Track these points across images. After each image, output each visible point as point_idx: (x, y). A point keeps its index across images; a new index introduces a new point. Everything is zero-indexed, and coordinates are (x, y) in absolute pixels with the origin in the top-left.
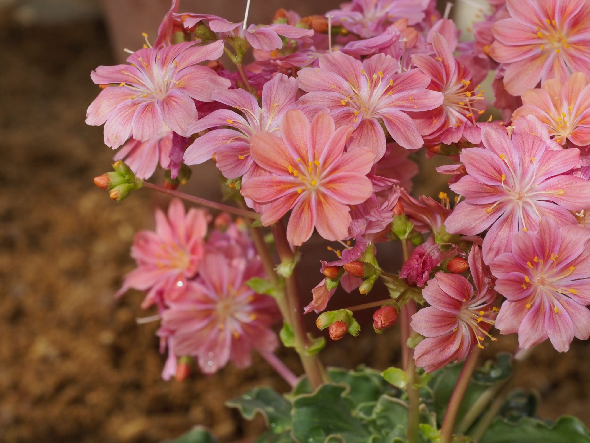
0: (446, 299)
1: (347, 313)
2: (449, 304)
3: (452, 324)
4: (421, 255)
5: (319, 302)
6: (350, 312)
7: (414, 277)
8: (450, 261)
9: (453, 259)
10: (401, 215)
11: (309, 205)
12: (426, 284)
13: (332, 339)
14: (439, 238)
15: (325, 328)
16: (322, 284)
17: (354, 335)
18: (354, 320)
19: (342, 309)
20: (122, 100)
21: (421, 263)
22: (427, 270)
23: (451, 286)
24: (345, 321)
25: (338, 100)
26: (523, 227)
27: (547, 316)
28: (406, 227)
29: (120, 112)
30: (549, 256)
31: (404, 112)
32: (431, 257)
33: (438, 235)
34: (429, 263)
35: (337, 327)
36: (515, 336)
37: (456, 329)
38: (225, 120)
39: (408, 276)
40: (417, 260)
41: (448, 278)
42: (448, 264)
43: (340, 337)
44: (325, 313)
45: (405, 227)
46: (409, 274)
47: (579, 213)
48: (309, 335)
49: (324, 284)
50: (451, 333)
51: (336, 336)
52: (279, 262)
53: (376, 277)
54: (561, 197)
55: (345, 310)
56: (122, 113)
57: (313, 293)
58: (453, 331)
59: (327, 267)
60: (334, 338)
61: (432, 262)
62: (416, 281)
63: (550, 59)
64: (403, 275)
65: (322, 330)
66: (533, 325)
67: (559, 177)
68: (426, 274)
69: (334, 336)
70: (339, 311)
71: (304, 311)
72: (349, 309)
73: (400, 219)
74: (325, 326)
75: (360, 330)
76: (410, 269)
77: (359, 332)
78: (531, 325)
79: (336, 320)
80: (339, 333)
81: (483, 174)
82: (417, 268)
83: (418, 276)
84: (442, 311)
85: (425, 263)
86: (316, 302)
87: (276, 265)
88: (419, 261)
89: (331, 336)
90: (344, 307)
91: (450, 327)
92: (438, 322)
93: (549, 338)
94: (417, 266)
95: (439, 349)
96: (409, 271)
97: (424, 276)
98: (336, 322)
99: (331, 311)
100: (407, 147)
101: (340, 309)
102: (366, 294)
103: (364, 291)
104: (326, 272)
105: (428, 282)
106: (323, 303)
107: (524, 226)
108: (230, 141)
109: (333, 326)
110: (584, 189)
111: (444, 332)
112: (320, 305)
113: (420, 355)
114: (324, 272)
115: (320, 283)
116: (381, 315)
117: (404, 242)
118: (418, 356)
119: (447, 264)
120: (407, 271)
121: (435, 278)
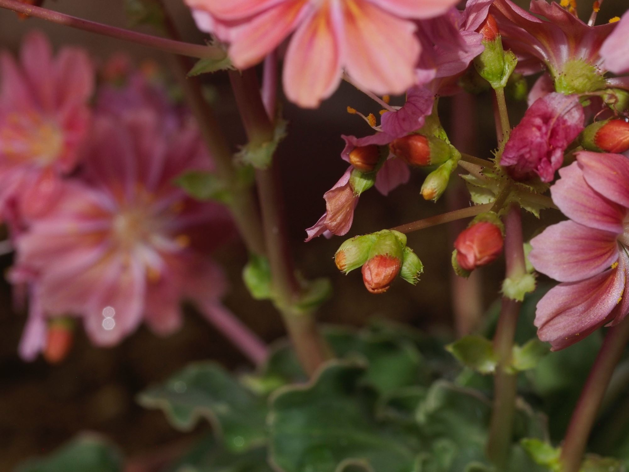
0: (599, 205)
1: (396, 238)
2: (604, 214)
3: (609, 254)
4: (546, 118)
5: (339, 218)
6: (402, 237)
7: (531, 163)
8: (602, 128)
9: (607, 124)
10: (495, 40)
11: (329, 23)
12: (557, 176)
13: (371, 290)
14: (564, 83)
15: (352, 269)
16: (342, 182)
17: (411, 281)
18: (409, 250)
19: (385, 231)
21: (546, 134)
22: (559, 147)
23: (609, 179)
24: (394, 255)
28: (504, 63)
32: (565, 122)
33: (563, 78)
34: (561, 134)
35: (378, 267)
37: (616, 264)
39: (519, 161)
40: (539, 128)
41: (601, 162)
42: (597, 133)
43: (384, 286)
44: (353, 239)
45: (502, 64)
46: (522, 156)
48: (298, 275)
49: (349, 182)
50: (608, 271)
51: (378, 286)
52: (244, 141)
53: (453, 165)
55: (391, 232)
57: (326, 200)
58: (610, 267)
59: (354, 148)
60: (373, 289)
61: (568, 130)
62: (535, 170)
64: (507, 160)
65: (347, 273)
68: (557, 155)
69: (373, 286)
70: (380, 235)
71: (306, 236)
72: (398, 230)
73: (493, 49)
74: (354, 265)
75: (422, 270)
76: (525, 147)
77: (421, 274)
79: (377, 254)
80: (384, 279)
82: (540, 145)
83: (540, 160)
84: (592, 229)
85: (554, 133)
86: (332, 219)
87: (240, 147)
88: (544, 129)
89: (367, 285)
90: (389, 227)
91: (605, 261)
92: (584, 251)
94: (539, 140)
95: (583, 304)
96: (523, 151)
97: (553, 159)
98: (377, 256)
99: (364, 234)
101: (380, 230)
102: (435, 199)
103: (432, 193)
104: (355, 159)
105: (561, 172)
106: (345, 220)
109: (372, 266)
111: (595, 271)
112: (339, 224)
113: (549, 318)
114: (349, 158)
115: (340, 181)
116: (472, 241)
117: (500, 94)
118: (544, 320)
119: (595, 134)
120: (518, 151)
121: (575, 164)
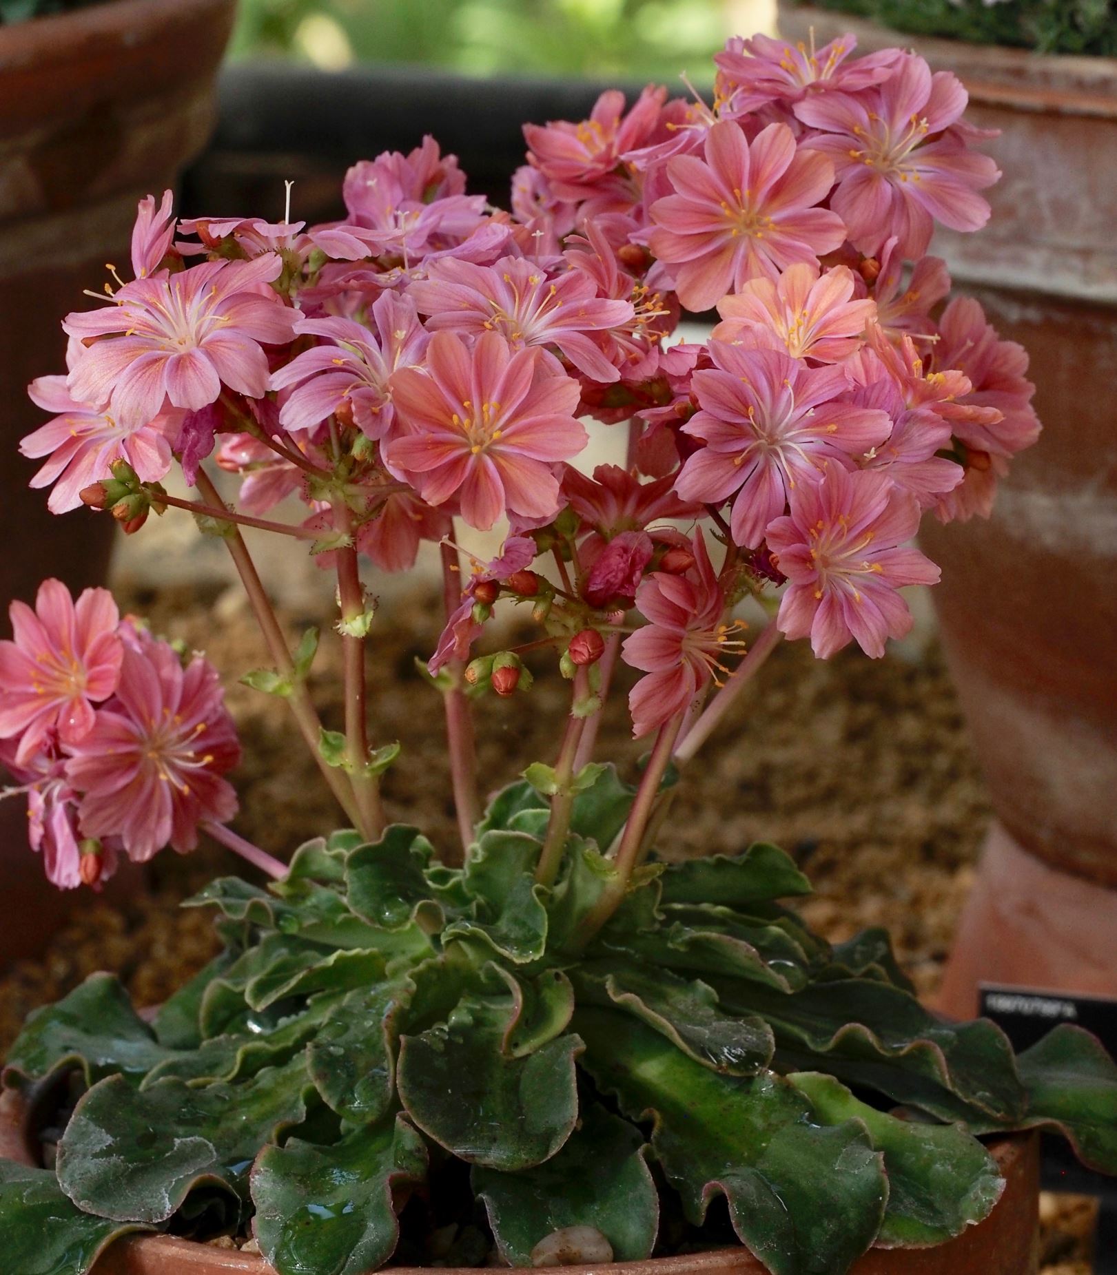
0: (670, 612)
1: (512, 656)
3: (679, 652)
4: (625, 549)
7: (616, 585)
11: (487, 473)
20: (135, 356)
21: (628, 560)
22: (638, 569)
23: (676, 590)
24: (515, 667)
25: (480, 322)
26: (790, 482)
27: (845, 609)
29: (136, 374)
30: (837, 518)
31: (580, 332)
34: (638, 560)
35: (504, 675)
36: (805, 642)
38: (331, 361)
40: (622, 557)
41: (670, 579)
43: (511, 690)
44: (478, 659)
46: (608, 580)
47: (869, 453)
49: (471, 615)
50: (679, 665)
53: (552, 595)
54: (833, 435)
56: (139, 375)
59: (481, 584)
61: (643, 559)
63: (742, 251)
64: (595, 585)
66: (831, 622)
67: (824, 406)
68: (638, 576)
76: (611, 572)
78: (826, 624)
80: (510, 684)
81: (723, 407)
82: (623, 569)
84: (667, 630)
85: (633, 559)
88: (625, 557)
92: (662, 648)
93: (855, 641)
94: (621, 566)
95: (662, 693)
96: (608, 577)
97: (635, 579)
98: (501, 668)
100: (602, 380)
103: (541, 615)
104: (480, 593)
107: (792, 480)
108: (347, 391)
109: (498, 676)
110: (862, 422)
111: (670, 666)
113: (639, 703)
114: (474, 594)
119: (659, 562)
120: (604, 577)
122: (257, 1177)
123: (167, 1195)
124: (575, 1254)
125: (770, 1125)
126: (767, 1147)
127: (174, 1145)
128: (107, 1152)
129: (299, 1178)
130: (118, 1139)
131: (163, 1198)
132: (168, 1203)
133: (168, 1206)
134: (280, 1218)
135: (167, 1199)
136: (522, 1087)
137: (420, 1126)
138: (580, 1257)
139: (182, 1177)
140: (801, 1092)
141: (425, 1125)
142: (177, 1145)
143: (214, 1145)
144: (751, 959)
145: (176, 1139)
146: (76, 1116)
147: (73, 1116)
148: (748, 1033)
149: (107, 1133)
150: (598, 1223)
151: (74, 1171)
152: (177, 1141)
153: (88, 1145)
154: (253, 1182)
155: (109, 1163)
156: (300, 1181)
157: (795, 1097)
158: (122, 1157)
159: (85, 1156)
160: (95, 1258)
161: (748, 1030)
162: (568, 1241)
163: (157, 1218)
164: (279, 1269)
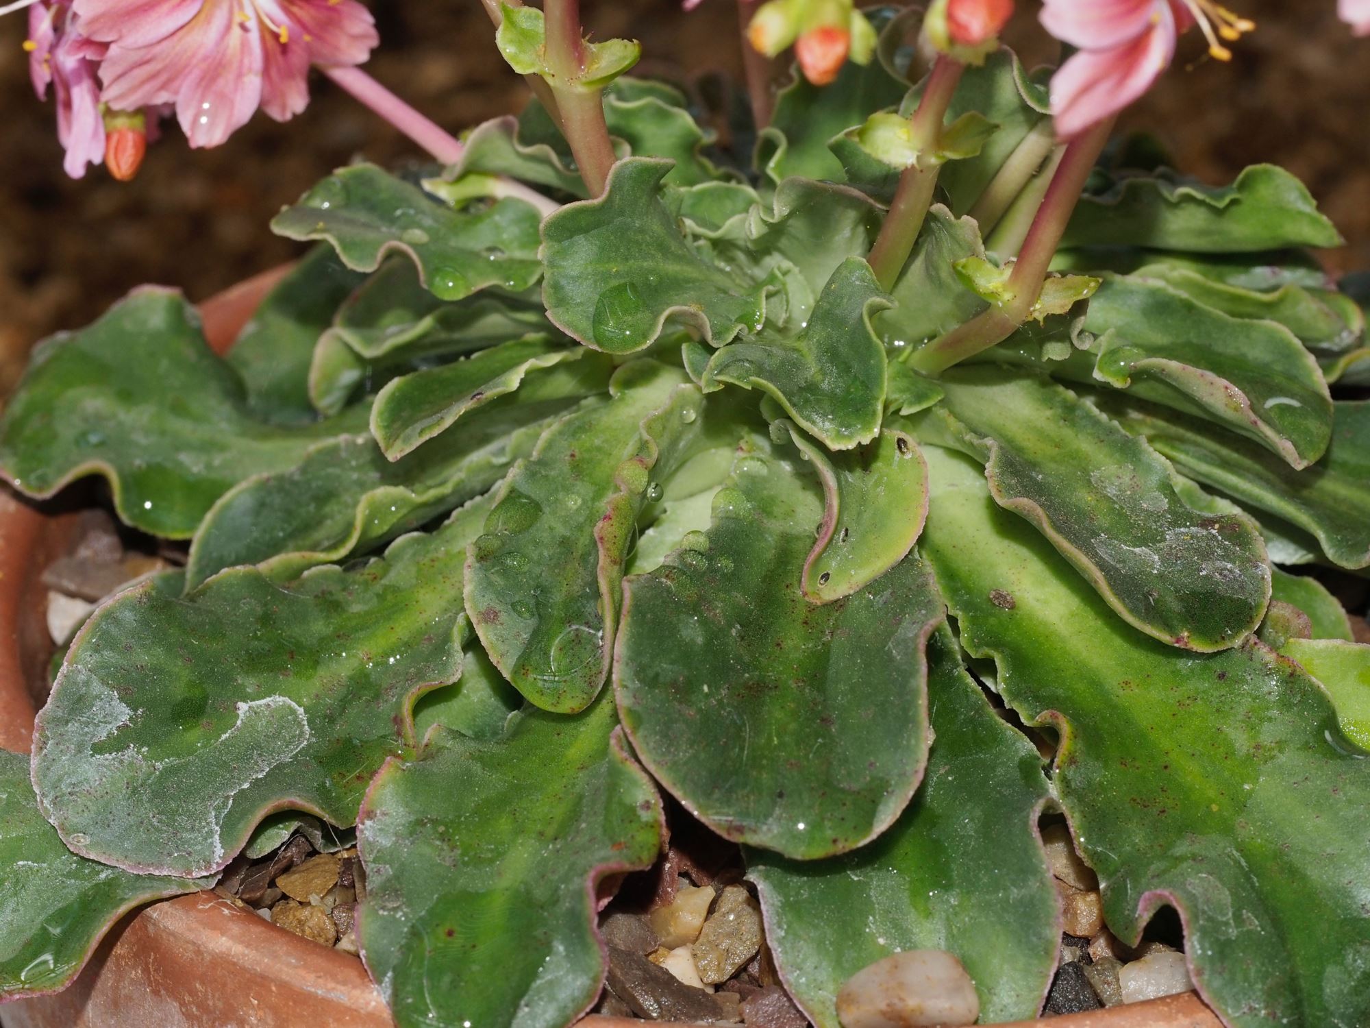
24: (840, 25)
35: (822, 44)
44: (773, 5)
50: (1146, 27)
51: (825, 72)
58: (1150, 21)
80: (830, 62)
91: (1143, 13)
98: (818, 29)
113: (1071, 100)
118: (1066, 103)
122: (368, 823)
123: (217, 828)
124: (913, 1011)
125: (1258, 747)
126: (1253, 790)
127: (237, 716)
128: (117, 743)
129: (441, 829)
130: (140, 711)
131: (210, 833)
132: (219, 846)
133: (219, 851)
134: (405, 915)
135: (217, 837)
136: (831, 672)
137: (652, 768)
138: (922, 1013)
139: (246, 786)
140: (1314, 679)
141: (658, 763)
142: (242, 716)
143: (306, 712)
144: (1236, 409)
145: (240, 704)
146: (71, 664)
147: (65, 664)
148: (1227, 557)
149: (122, 699)
150: (955, 931)
151: (60, 780)
152: (243, 707)
153: (87, 724)
154: (362, 831)
155: (121, 762)
156: (443, 837)
157: (1304, 694)
158: (145, 749)
159: (80, 749)
160: (90, 954)
161: (1225, 549)
162: (901, 985)
163: (200, 868)
164: (396, 1015)
